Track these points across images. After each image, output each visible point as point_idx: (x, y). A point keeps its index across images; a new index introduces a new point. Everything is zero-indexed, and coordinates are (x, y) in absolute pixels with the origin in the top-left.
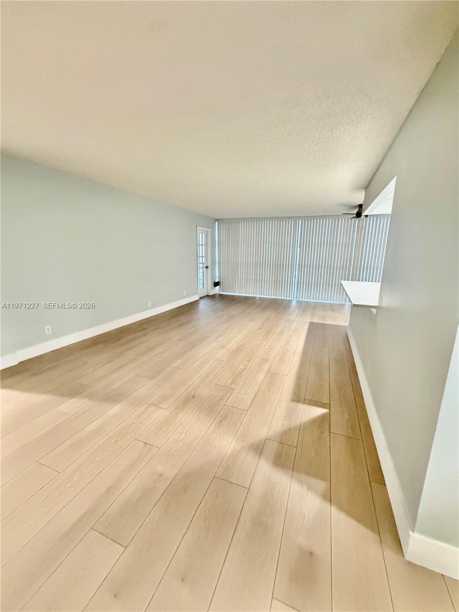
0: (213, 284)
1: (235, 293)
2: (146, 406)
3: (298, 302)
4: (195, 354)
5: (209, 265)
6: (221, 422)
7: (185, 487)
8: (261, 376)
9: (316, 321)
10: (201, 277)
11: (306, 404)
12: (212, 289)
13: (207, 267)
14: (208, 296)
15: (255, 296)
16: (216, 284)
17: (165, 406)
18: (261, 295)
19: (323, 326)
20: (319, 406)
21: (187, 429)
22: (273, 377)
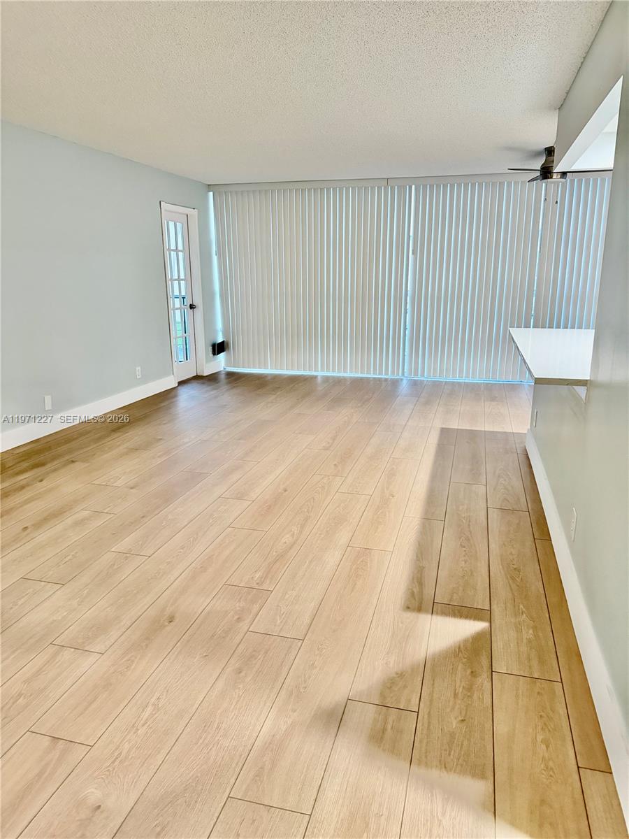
0: (210, 349)
1: (266, 367)
2: (52, 649)
3: (415, 384)
4: (170, 517)
5: (198, 301)
6: (239, 671)
7: (158, 829)
8: (332, 558)
9: (454, 425)
10: (180, 332)
11: (437, 614)
12: (208, 361)
13: (192, 307)
14: (198, 378)
15: (314, 373)
16: (219, 348)
17: (98, 648)
18: (328, 370)
19: (472, 435)
20: (467, 617)
21: (157, 695)
22: (361, 560)
